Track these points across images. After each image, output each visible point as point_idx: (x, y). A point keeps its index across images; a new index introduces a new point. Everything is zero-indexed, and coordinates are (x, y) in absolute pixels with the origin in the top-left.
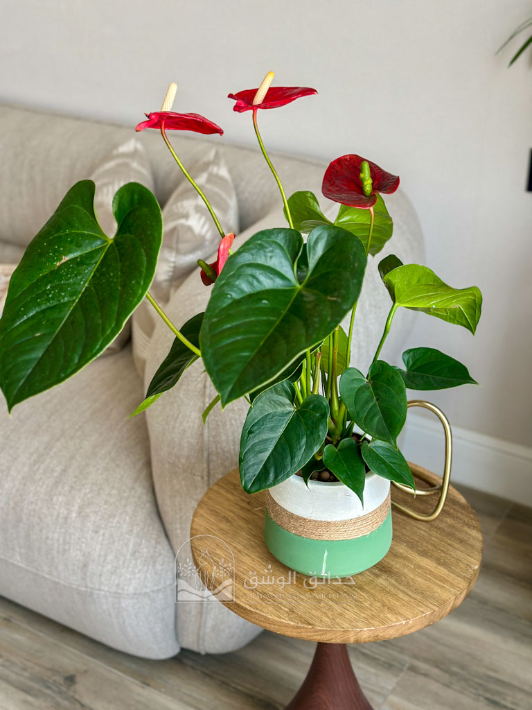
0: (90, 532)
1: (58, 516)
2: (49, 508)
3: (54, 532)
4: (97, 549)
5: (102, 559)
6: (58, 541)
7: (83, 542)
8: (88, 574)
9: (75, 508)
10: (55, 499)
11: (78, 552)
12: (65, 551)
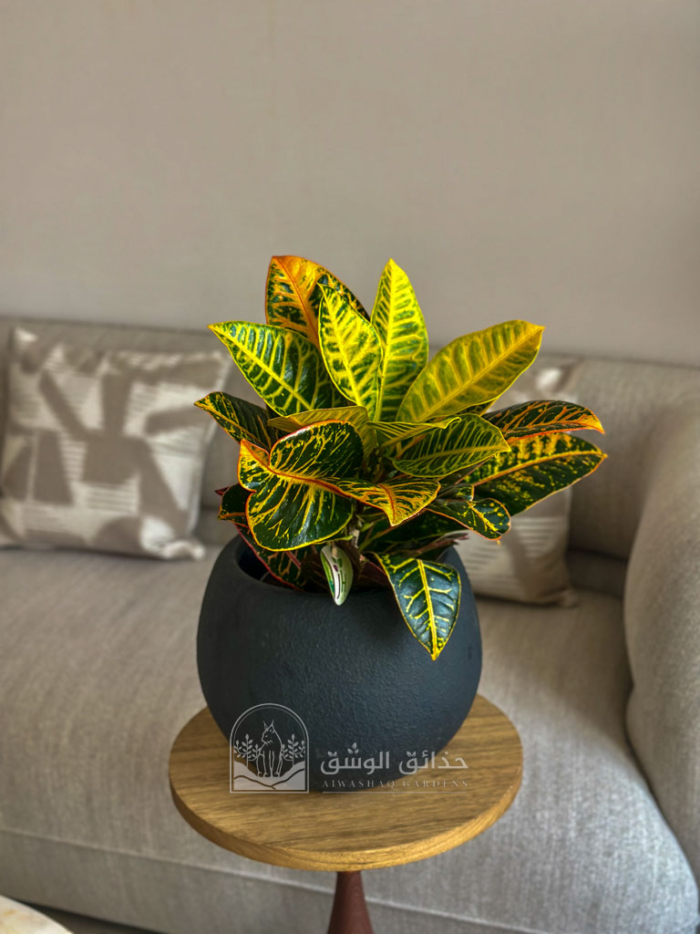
0: (601, 856)
1: (550, 838)
2: (533, 829)
3: (545, 864)
4: (613, 879)
5: (620, 892)
6: (552, 874)
7: (591, 872)
8: (599, 917)
9: (573, 824)
10: (538, 815)
11: (585, 887)
12: (562, 887)
